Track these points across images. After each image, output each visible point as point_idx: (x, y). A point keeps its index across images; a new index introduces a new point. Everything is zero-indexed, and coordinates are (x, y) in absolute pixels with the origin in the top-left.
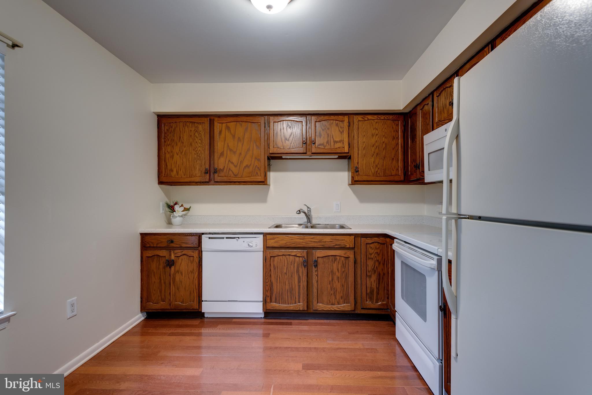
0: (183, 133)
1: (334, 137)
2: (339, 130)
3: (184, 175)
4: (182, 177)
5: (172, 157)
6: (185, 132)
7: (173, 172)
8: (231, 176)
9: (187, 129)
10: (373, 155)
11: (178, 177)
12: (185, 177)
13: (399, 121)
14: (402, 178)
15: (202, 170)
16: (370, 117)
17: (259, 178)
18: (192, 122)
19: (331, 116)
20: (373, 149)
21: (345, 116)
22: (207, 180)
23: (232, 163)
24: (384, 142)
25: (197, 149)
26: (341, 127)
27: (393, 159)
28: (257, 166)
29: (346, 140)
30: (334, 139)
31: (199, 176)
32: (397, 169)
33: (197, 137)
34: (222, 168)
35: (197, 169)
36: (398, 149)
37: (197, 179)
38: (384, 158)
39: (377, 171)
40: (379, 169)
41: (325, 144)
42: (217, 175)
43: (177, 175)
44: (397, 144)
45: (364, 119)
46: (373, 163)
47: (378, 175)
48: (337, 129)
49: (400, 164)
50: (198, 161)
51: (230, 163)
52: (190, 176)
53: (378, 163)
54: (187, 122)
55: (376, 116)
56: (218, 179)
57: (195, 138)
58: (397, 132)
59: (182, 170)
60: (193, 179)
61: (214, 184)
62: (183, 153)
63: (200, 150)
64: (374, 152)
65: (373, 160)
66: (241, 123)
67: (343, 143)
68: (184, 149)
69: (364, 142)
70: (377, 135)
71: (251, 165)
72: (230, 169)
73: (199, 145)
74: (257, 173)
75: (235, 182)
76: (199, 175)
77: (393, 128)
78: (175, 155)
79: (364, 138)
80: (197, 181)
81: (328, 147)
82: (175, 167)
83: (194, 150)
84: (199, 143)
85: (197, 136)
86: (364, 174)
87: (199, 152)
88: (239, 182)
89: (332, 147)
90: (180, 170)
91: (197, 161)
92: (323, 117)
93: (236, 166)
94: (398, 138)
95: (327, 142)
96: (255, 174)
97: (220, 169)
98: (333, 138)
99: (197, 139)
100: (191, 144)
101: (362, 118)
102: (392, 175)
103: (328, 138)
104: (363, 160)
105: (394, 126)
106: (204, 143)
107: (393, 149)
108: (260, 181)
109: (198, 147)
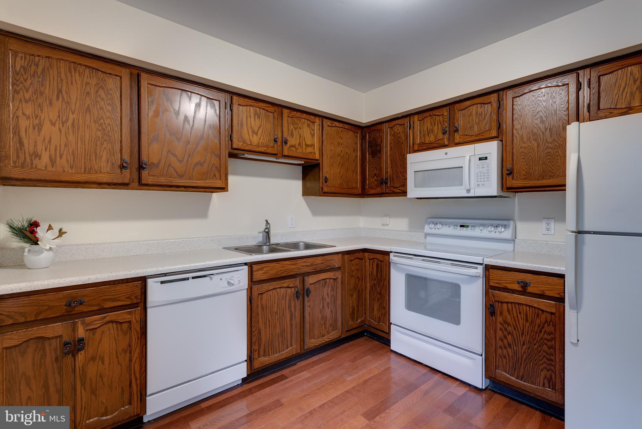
0: (67, 83)
1: (306, 140)
2: (311, 132)
3: (71, 168)
4: (64, 171)
5: (39, 127)
6: (72, 84)
7: (40, 159)
8: (172, 177)
9: (77, 77)
10: (339, 165)
11: (54, 169)
12: (73, 171)
13: (358, 133)
14: (360, 191)
15: (114, 161)
16: (337, 124)
17: (218, 182)
18: (90, 67)
19: (304, 114)
20: (339, 158)
21: (316, 117)
22: (126, 181)
23: (175, 155)
24: (347, 153)
25: (102, 121)
26: (312, 130)
27: (353, 171)
28: (214, 164)
29: (317, 145)
30: (305, 142)
31: (108, 173)
32: (357, 182)
33: (103, 99)
34: (155, 161)
35: (104, 159)
36: (357, 162)
37: (105, 178)
38: (347, 169)
39: (342, 183)
40: (343, 180)
41: (297, 146)
42: (147, 172)
43: (53, 167)
44: (357, 156)
45: (333, 125)
46: (338, 174)
47: (343, 187)
48: (309, 131)
49: (359, 177)
50: (105, 143)
51: (170, 154)
52: (85, 172)
53: (343, 175)
54: (80, 64)
55: (341, 125)
56: (150, 180)
57: (99, 99)
58: (357, 144)
59: (64, 157)
60: (93, 177)
61: (140, 187)
62: (70, 123)
63: (109, 124)
64: (340, 162)
65: (339, 170)
66: (190, 93)
67: (314, 149)
68: (71, 117)
69: (332, 150)
70: (342, 144)
71: (205, 162)
72: (170, 165)
73: (108, 114)
74: (215, 175)
75: (178, 187)
76: (109, 170)
77: (353, 139)
78: (47, 126)
79: (332, 145)
80: (105, 180)
81: (300, 150)
82: (46, 150)
83: (95, 122)
84: (108, 111)
85: (103, 95)
86: (332, 186)
87: (106, 127)
88: (185, 187)
89: (304, 152)
90: (61, 157)
91: (103, 144)
92: (295, 112)
93: (180, 161)
94: (357, 150)
95: (299, 144)
96: (212, 176)
97: (152, 163)
98: (304, 140)
99: (102, 103)
100: (88, 109)
101: (331, 123)
102: (353, 188)
103: (300, 139)
104: (331, 170)
105: (355, 138)
106: (118, 112)
107: (354, 161)
108: (220, 187)
109: (105, 118)
